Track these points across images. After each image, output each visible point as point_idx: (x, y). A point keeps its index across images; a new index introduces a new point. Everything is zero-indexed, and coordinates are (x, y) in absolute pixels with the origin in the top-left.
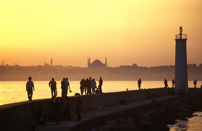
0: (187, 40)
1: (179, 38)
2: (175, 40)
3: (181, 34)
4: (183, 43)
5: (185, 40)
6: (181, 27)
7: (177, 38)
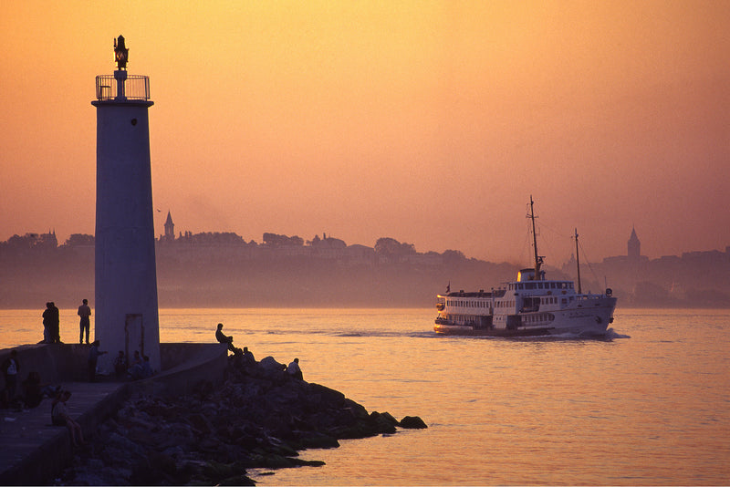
0: (152, 103)
1: (114, 94)
2: (93, 103)
3: (121, 76)
4: (134, 122)
5: (144, 105)
6: (121, 39)
7: (105, 93)
